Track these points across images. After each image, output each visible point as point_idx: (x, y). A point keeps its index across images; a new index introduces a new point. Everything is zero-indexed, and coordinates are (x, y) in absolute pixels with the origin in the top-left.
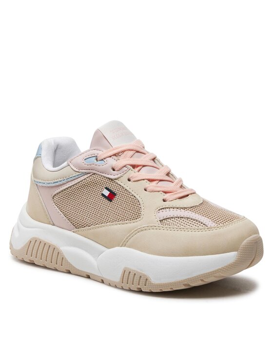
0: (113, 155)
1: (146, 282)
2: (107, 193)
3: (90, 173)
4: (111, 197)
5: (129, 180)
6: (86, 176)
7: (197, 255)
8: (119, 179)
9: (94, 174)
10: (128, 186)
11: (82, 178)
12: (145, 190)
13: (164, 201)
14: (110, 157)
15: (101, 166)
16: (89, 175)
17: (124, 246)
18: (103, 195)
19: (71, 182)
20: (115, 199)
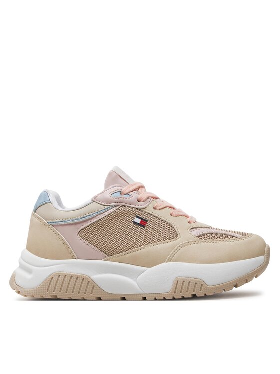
0: (135, 190)
1: (201, 288)
2: (138, 221)
3: (118, 206)
4: (144, 223)
5: (155, 208)
6: (115, 209)
7: (240, 260)
8: (147, 208)
9: (123, 206)
10: (156, 213)
11: (112, 210)
12: (171, 215)
13: (189, 222)
14: (132, 191)
15: (128, 198)
16: (118, 207)
17: (170, 261)
18: (135, 223)
19: (102, 215)
20: (148, 225)
